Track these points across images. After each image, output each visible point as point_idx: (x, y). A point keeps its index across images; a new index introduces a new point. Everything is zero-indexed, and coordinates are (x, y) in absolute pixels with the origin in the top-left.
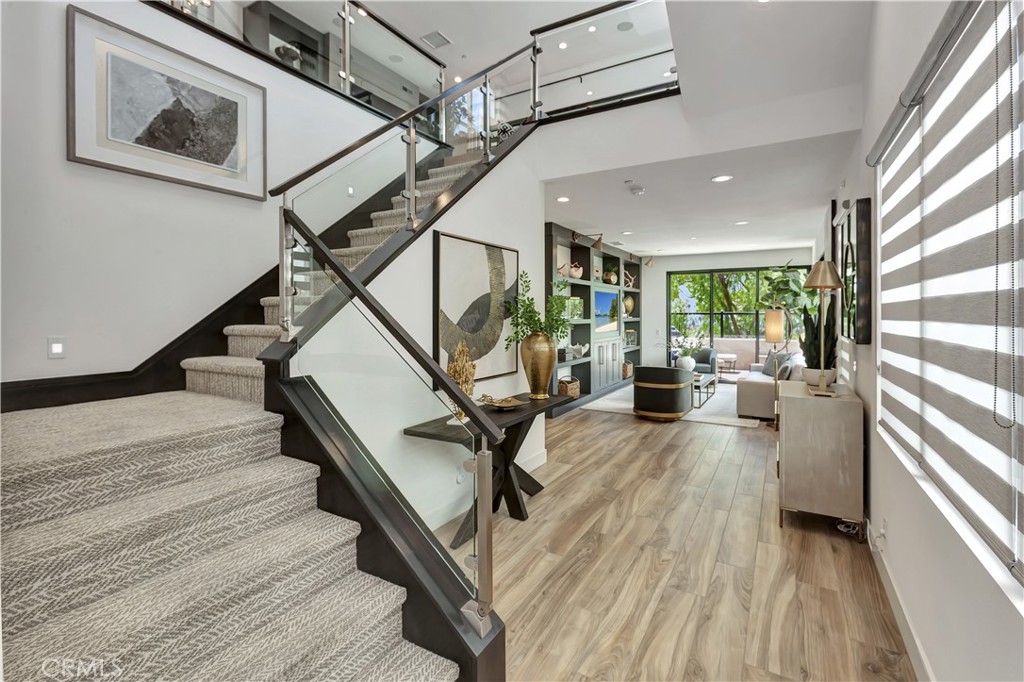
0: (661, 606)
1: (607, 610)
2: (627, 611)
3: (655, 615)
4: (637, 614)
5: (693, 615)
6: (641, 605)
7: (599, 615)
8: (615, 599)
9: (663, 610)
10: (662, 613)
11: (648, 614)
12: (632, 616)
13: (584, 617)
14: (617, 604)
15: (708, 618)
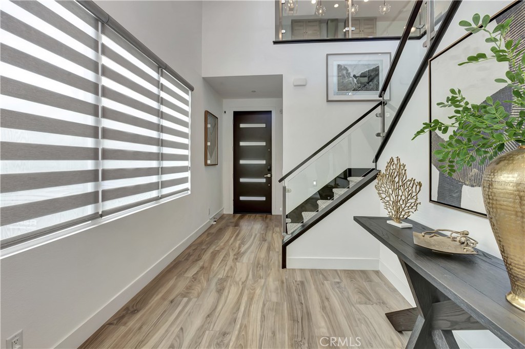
0: (235, 315)
1: (264, 305)
2: (254, 306)
3: (238, 309)
4: (248, 306)
5: (218, 315)
6: (247, 313)
7: (267, 301)
8: (262, 312)
9: (235, 313)
10: (235, 311)
11: (242, 308)
12: (250, 305)
13: (274, 298)
14: (260, 310)
15: (208, 316)
